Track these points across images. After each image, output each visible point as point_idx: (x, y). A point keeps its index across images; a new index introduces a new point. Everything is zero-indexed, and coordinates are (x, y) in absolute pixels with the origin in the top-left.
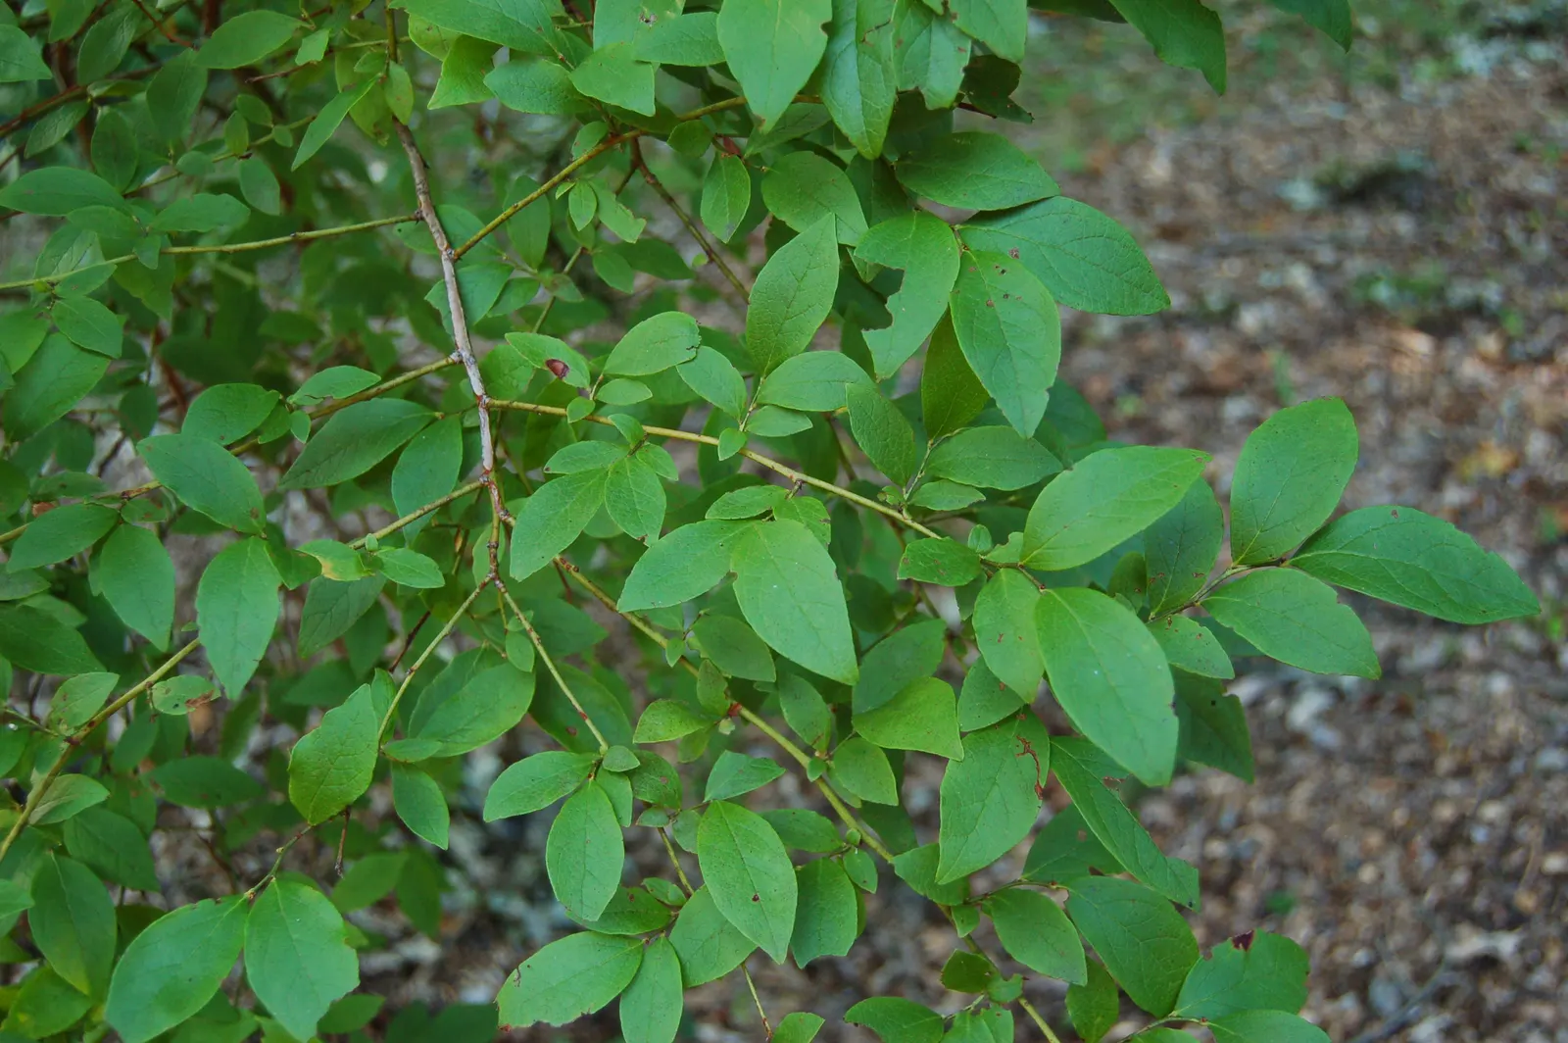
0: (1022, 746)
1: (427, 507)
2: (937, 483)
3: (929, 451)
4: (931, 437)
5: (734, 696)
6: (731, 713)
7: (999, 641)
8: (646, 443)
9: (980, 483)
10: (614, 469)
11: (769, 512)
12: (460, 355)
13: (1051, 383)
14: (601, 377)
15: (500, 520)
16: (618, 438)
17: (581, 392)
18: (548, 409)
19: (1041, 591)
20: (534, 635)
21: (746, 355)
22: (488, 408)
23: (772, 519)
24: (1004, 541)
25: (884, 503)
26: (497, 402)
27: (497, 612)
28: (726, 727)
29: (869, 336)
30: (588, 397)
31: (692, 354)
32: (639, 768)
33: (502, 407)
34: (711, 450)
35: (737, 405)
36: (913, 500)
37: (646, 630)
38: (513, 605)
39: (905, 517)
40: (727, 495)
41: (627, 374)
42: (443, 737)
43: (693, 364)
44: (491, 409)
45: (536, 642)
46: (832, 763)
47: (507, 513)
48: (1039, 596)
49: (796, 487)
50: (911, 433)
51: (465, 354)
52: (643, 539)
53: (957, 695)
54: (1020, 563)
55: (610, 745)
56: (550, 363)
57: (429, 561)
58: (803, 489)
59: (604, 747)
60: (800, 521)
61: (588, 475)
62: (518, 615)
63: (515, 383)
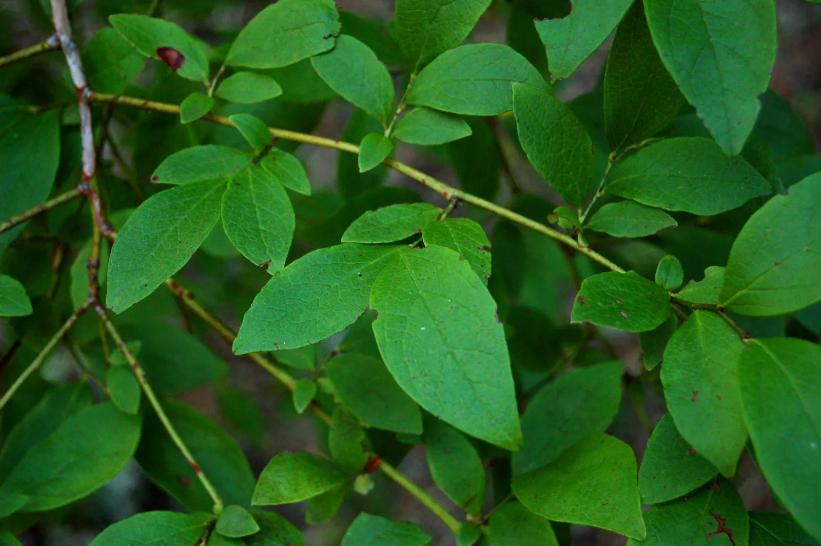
0: (716, 523)
1: (15, 219)
2: (620, 203)
3: (610, 165)
4: (612, 149)
5: (375, 450)
6: (369, 468)
7: (693, 400)
8: (274, 149)
9: (671, 206)
10: (234, 180)
11: (418, 236)
12: (58, 40)
13: (764, 88)
14: (222, 69)
15: (102, 236)
16: (239, 144)
17: (199, 87)
18: (159, 106)
19: (746, 340)
20: (139, 372)
21: (396, 47)
22: (90, 103)
23: (421, 245)
24: (700, 277)
25: (554, 227)
26: (101, 97)
27: (97, 342)
28: (363, 485)
29: (544, 28)
30: (206, 93)
31: (330, 44)
32: (259, 533)
33: (105, 102)
34: (349, 159)
35: (382, 107)
36: (591, 224)
37: (271, 369)
38: (116, 336)
39: (580, 244)
40: (368, 214)
41: (254, 66)
42: (31, 489)
43: (330, 56)
44: (95, 105)
45: (142, 380)
46: (487, 530)
47: (111, 228)
48: (743, 346)
49: (451, 206)
50: (589, 143)
51: (64, 39)
52: (266, 266)
53: (639, 457)
54: (719, 305)
55: (225, 504)
56: (162, 51)
57: (16, 284)
58: (460, 209)
59: (218, 506)
60: (455, 249)
61: (205, 186)
62: (120, 346)
63: (122, 74)
